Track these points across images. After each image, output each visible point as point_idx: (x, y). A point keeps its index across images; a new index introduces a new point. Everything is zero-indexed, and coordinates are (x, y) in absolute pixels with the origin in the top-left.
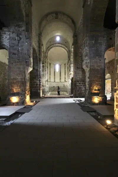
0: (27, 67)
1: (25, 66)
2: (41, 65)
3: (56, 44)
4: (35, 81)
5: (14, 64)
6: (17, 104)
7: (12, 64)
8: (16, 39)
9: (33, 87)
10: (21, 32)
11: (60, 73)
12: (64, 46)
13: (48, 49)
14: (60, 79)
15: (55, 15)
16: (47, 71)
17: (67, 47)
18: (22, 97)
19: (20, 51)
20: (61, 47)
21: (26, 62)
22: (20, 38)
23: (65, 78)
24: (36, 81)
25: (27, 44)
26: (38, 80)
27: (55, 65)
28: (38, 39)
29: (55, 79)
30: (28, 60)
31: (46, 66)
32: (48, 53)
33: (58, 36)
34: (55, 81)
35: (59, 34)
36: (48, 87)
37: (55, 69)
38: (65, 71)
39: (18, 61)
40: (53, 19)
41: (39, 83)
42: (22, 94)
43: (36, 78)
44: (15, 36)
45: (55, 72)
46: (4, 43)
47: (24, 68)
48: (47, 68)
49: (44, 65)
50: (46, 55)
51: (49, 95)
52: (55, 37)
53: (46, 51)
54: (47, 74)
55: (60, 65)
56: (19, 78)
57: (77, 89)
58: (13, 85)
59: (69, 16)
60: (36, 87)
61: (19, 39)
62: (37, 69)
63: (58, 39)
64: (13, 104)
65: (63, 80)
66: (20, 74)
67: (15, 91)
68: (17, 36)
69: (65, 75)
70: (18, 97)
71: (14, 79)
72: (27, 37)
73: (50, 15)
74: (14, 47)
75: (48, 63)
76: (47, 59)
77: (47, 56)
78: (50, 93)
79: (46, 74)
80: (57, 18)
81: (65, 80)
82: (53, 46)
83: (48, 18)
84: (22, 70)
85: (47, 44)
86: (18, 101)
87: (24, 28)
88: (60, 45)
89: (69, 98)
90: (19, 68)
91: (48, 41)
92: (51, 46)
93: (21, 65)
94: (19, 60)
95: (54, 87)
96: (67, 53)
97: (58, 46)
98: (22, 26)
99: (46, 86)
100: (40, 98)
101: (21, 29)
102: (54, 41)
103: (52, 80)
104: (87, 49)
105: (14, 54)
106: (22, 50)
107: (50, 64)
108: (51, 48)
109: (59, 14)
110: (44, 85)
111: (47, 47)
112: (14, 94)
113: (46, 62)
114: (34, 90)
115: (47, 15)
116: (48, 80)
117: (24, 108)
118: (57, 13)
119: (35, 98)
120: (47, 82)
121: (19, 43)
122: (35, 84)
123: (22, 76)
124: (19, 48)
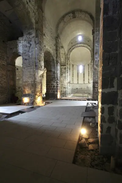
0: (37, 70)
1: (35, 70)
2: (59, 67)
3: (78, 44)
4: (52, 83)
5: (26, 68)
6: (28, 104)
7: (24, 68)
8: (27, 46)
9: (50, 89)
10: (31, 39)
11: (84, 74)
12: (86, 45)
13: (70, 50)
14: (84, 80)
15: (72, 15)
16: (69, 73)
17: (89, 46)
18: (31, 98)
19: (30, 56)
20: (84, 46)
21: (36, 66)
22: (31, 45)
23: (89, 79)
24: (54, 83)
25: (36, 49)
26: (55, 82)
27: (78, 66)
28: (54, 42)
29: (78, 81)
30: (37, 64)
31: (68, 68)
32: (70, 55)
33: (80, 35)
34: (78, 83)
35: (80, 33)
36: (70, 89)
37: (78, 71)
38: (89, 72)
39: (29, 66)
40: (71, 19)
41: (57, 85)
42: (32, 96)
43: (53, 81)
44: (26, 43)
45: (78, 74)
46: (20, 51)
47: (34, 71)
48: (70, 70)
49: (66, 67)
50: (67, 57)
51: (69, 97)
52: (76, 38)
53: (68, 53)
54: (70, 76)
55: (84, 66)
56: (30, 81)
57: (95, 91)
58: (25, 87)
59: (86, 12)
60: (53, 89)
61: (29, 46)
62: (54, 72)
63: (80, 39)
64: (25, 104)
65: (86, 82)
66: (30, 77)
67: (27, 92)
68: (29, 43)
69: (89, 76)
70: (28, 98)
71: (26, 82)
72: (36, 43)
73: (67, 16)
74: (26, 53)
75: (70, 65)
76: (69, 61)
77: (69, 58)
78: (72, 95)
79: (68, 76)
80: (74, 17)
81: (89, 82)
82: (74, 46)
83: (65, 19)
84: (32, 73)
85: (68, 45)
86: (29, 102)
87: (34, 35)
88: (82, 45)
89: (85, 100)
90: (30, 72)
91: (70, 42)
92: (73, 47)
93: (31, 69)
94: (30, 64)
95: (77, 89)
96: (90, 52)
97: (80, 46)
98: (32, 34)
99: (68, 88)
100: (57, 99)
101: (31, 36)
102: (76, 42)
103: (75, 82)
104: (97, 45)
105: (26, 59)
106: (32, 55)
107: (73, 66)
108: (73, 49)
109: (76, 13)
110: (65, 87)
111: (69, 48)
112: (26, 96)
113: (67, 64)
114: (51, 91)
115: (64, 17)
116: (70, 82)
117: (30, 108)
118: (73, 12)
119: (51, 99)
120: (69, 84)
121: (29, 49)
122: (52, 86)
123: (32, 79)
124: (30, 54)
